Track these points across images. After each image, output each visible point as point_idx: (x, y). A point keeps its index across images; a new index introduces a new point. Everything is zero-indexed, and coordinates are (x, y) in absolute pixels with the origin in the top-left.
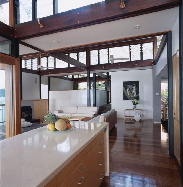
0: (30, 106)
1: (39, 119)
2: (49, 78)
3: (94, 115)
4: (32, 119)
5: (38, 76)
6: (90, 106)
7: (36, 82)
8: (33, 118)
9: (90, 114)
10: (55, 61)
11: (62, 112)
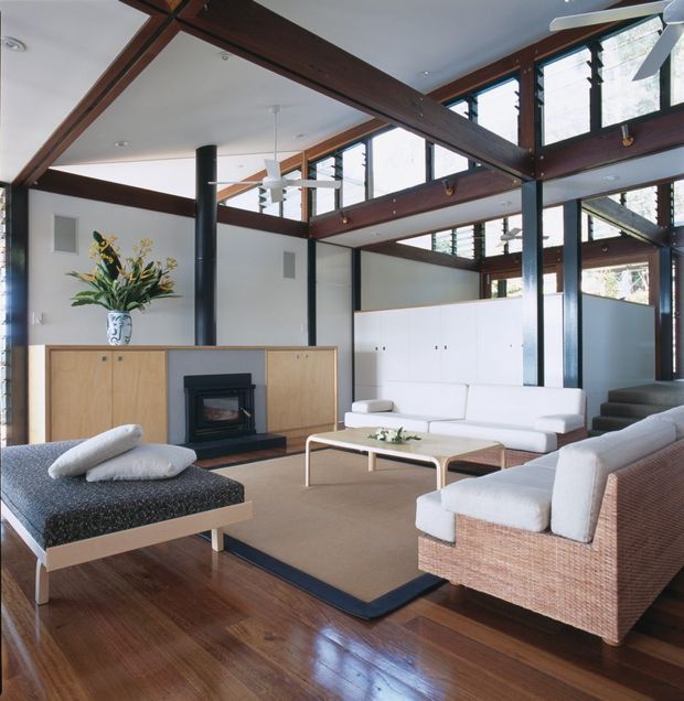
0: (249, 375)
1: (283, 435)
2: (356, 253)
3: (558, 435)
4: (254, 432)
5: (300, 245)
6: (541, 383)
7: (289, 272)
8: (259, 428)
9: (531, 429)
10: (366, 166)
11: (390, 411)
